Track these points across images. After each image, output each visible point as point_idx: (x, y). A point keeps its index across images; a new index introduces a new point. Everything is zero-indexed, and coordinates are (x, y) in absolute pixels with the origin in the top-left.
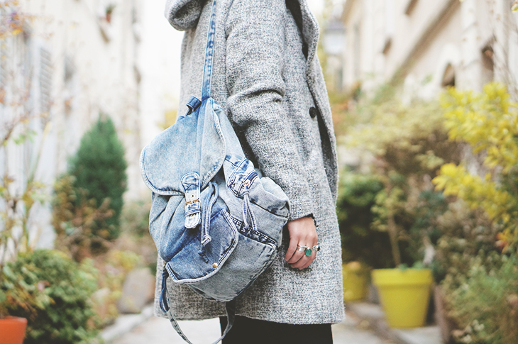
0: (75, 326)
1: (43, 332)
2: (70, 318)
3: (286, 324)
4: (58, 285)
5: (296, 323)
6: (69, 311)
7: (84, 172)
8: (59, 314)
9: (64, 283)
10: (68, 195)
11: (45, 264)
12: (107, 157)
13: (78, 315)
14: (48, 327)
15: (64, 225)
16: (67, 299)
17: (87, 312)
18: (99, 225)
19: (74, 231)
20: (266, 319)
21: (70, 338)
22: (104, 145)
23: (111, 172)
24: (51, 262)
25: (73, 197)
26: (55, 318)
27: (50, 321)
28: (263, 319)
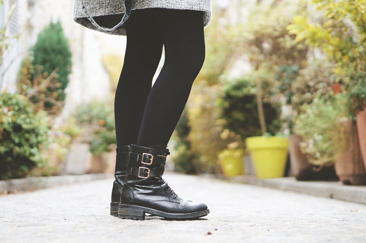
0: (31, 146)
1: (8, 149)
2: (27, 140)
3: (165, 9)
4: (19, 116)
5: (172, 8)
6: (27, 135)
7: (41, 56)
8: (20, 137)
9: (23, 116)
10: (28, 69)
11: (10, 103)
12: (57, 47)
13: (33, 140)
14: (12, 145)
15: (25, 87)
16: (25, 126)
17: (40, 138)
18: (50, 90)
19: (32, 91)
20: (151, 7)
21: (27, 154)
22: (55, 38)
23: (59, 57)
24: (14, 101)
25: (32, 71)
26: (17, 140)
27: (13, 142)
28: (149, 7)
